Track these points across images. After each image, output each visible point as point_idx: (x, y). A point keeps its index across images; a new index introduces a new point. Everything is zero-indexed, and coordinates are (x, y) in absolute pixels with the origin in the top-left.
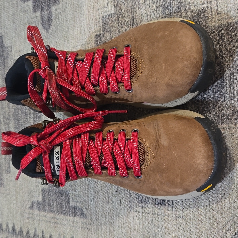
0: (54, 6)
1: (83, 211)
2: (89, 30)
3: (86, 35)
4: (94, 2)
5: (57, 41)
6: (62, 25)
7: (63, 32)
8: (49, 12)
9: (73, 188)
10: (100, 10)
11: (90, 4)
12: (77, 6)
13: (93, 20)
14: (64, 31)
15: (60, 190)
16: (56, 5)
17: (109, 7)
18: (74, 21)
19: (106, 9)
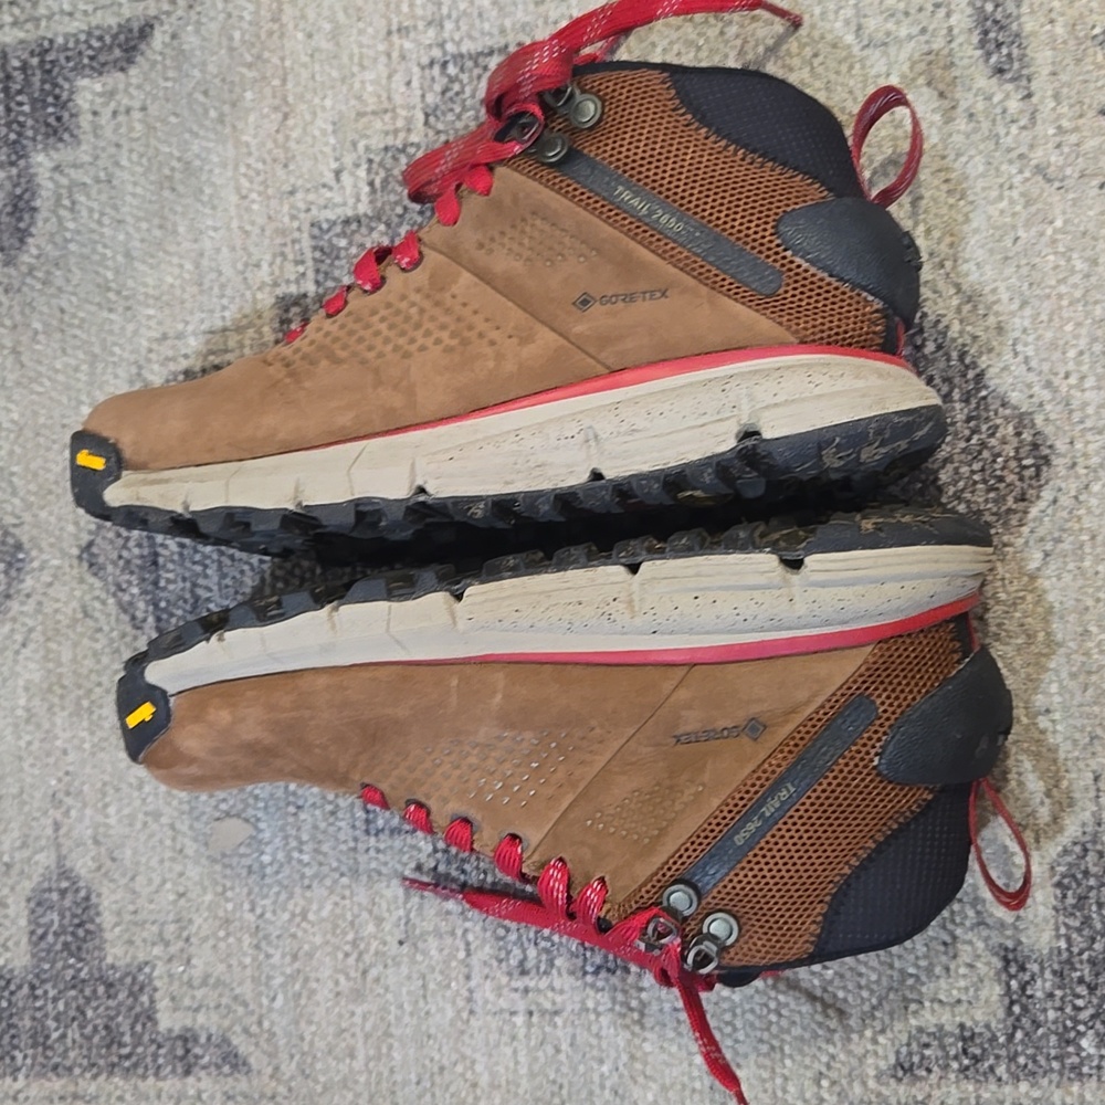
0: (45, 149)
1: (229, 1044)
2: (243, 273)
3: (229, 292)
4: (269, 160)
5: (64, 304)
6: (97, 237)
7: (101, 270)
8: (19, 176)
9: (173, 949)
10: (299, 195)
11: (248, 166)
12: (174, 163)
13: (268, 233)
14: (107, 268)
15: (100, 969)
16: (57, 150)
17: (343, 188)
18: (161, 227)
19: (329, 195)
